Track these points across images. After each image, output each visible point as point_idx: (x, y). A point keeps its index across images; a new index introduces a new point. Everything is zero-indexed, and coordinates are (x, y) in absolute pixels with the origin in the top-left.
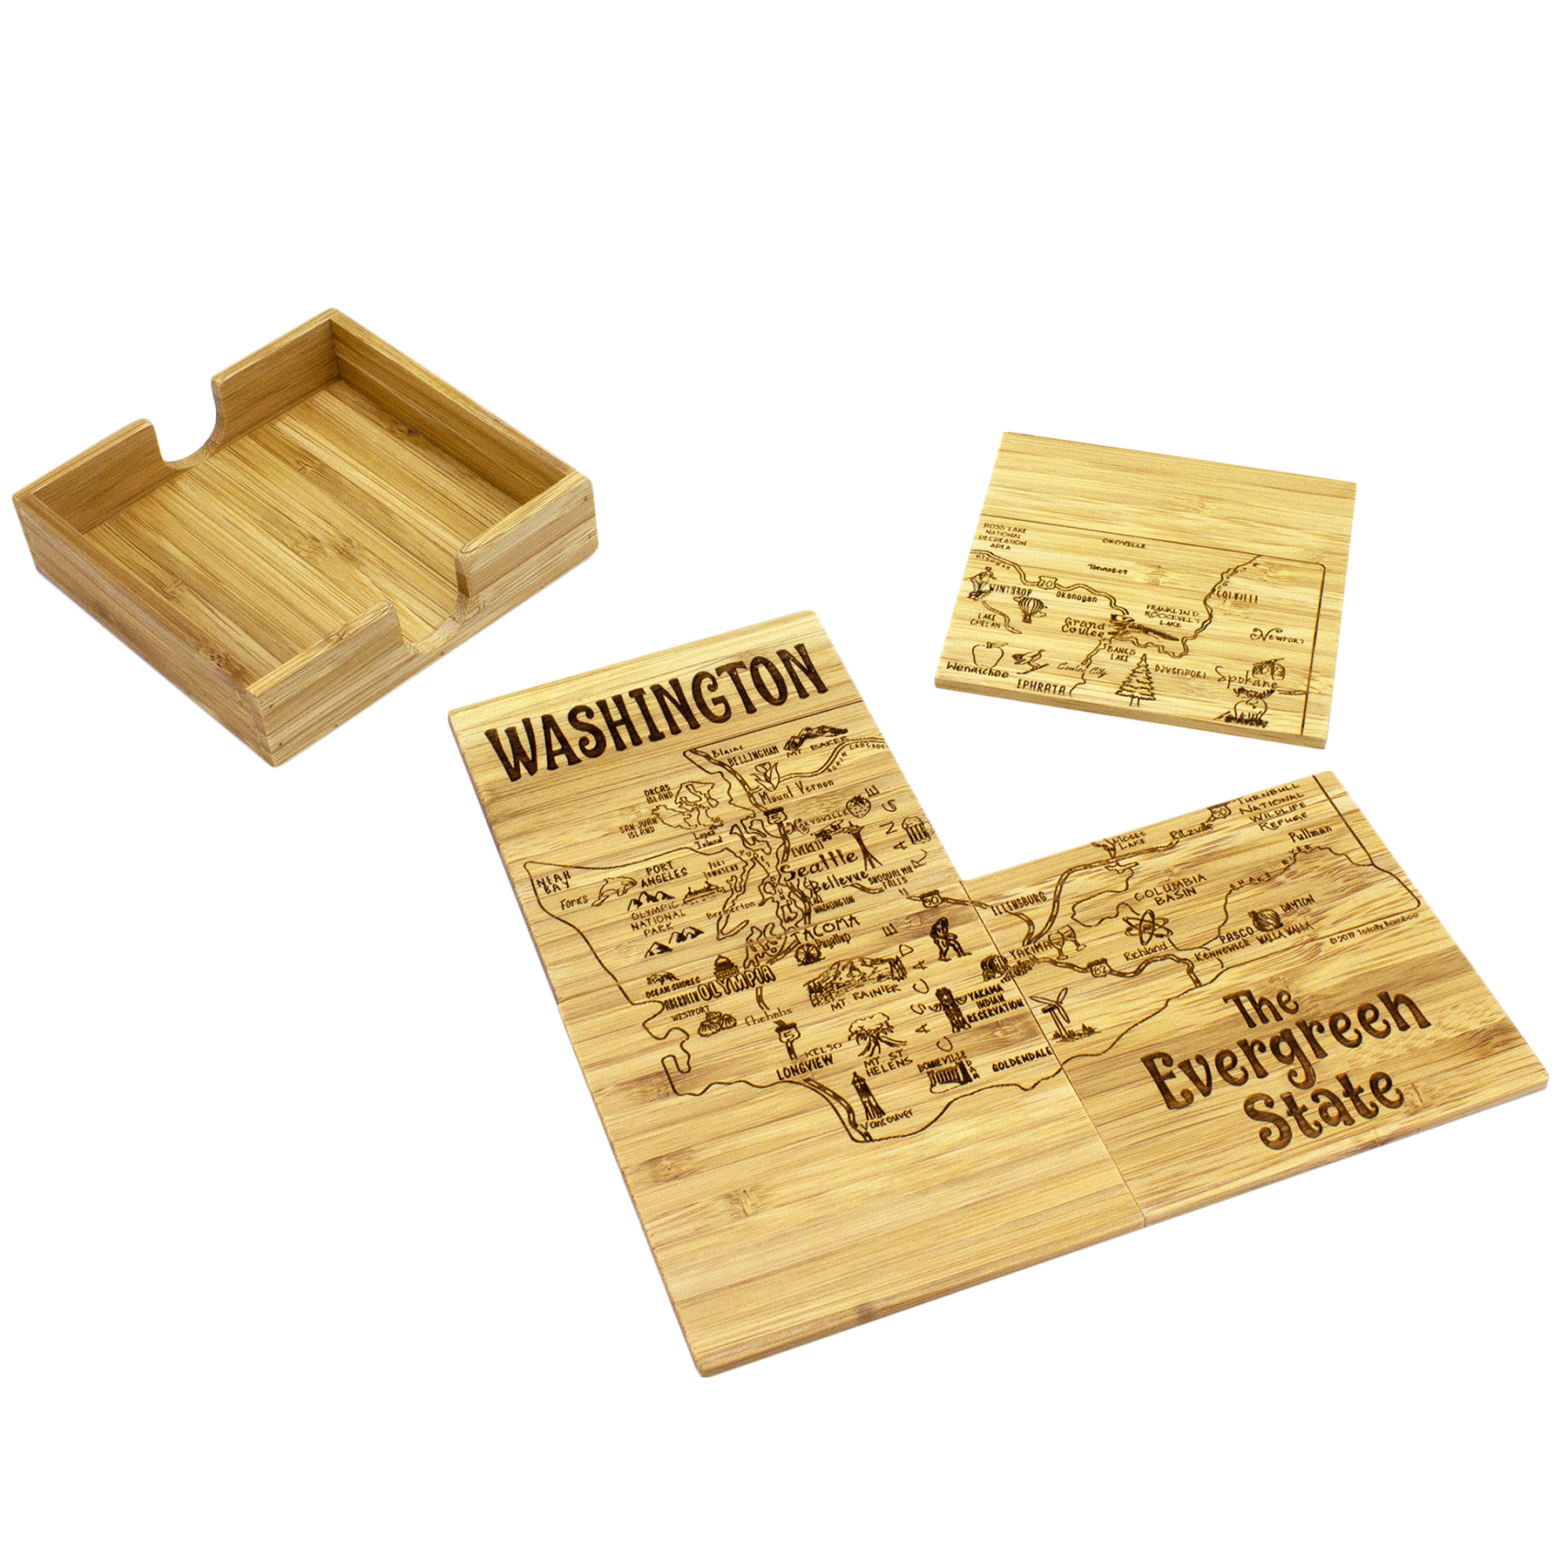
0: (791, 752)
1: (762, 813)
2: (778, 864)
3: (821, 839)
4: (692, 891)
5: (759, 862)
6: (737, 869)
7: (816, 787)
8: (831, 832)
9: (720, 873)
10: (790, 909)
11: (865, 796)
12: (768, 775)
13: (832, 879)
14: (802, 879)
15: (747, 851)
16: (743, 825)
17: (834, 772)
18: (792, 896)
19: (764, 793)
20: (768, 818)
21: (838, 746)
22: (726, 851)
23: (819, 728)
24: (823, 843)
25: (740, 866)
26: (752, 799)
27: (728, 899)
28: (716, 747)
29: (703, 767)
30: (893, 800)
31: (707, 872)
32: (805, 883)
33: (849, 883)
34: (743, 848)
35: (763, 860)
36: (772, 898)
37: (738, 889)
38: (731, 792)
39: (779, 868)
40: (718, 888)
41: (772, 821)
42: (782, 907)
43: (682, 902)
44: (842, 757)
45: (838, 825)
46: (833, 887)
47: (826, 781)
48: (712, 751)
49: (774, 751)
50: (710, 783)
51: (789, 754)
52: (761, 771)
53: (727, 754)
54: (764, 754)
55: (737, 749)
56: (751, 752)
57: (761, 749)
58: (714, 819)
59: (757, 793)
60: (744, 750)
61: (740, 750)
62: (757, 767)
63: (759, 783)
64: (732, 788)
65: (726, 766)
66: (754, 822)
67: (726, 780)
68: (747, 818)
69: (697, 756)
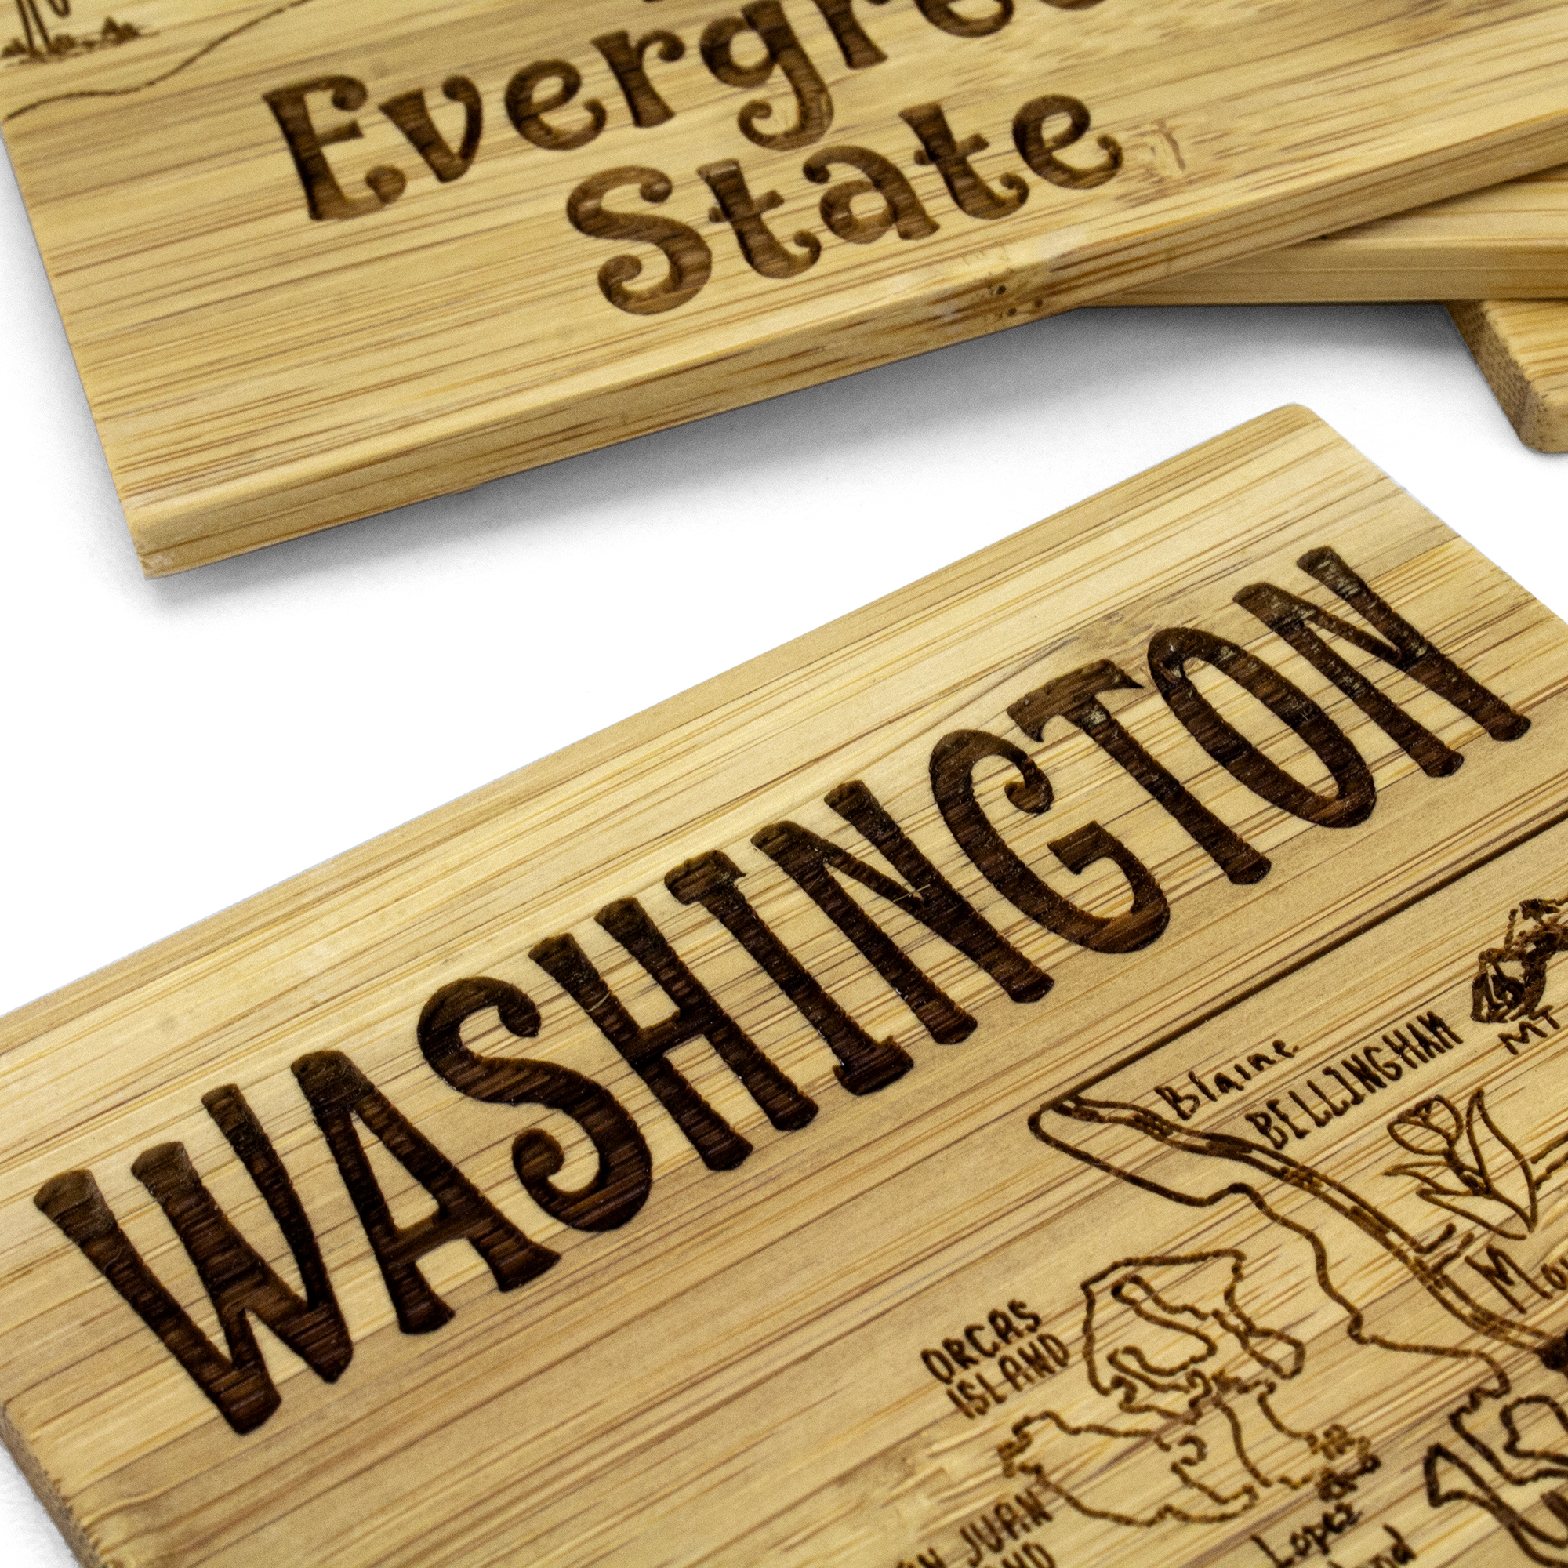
0: (1512, 1027)
1: (1535, 1361)
12: (1469, 1160)
16: (1471, 1440)
19: (1493, 1253)
26: (1448, 1294)
28: (1166, 1066)
29: (1146, 1175)
38: (1335, 1278)
48: (1158, 1091)
49: (1435, 1040)
50: (1218, 1254)
51: (1510, 1037)
52: (1425, 1147)
53: (1234, 1094)
54: (1400, 1061)
55: (1272, 1062)
56: (1335, 1064)
57: (1375, 1041)
58: (1321, 1439)
59: (1461, 1260)
60: (1300, 1057)
61: (1285, 1065)
62: (1402, 1130)
63: (1445, 1213)
64: (1331, 1260)
65: (1256, 1155)
66: (1518, 1413)
67: (1286, 1223)
68: (1475, 1397)
69: (1097, 1127)
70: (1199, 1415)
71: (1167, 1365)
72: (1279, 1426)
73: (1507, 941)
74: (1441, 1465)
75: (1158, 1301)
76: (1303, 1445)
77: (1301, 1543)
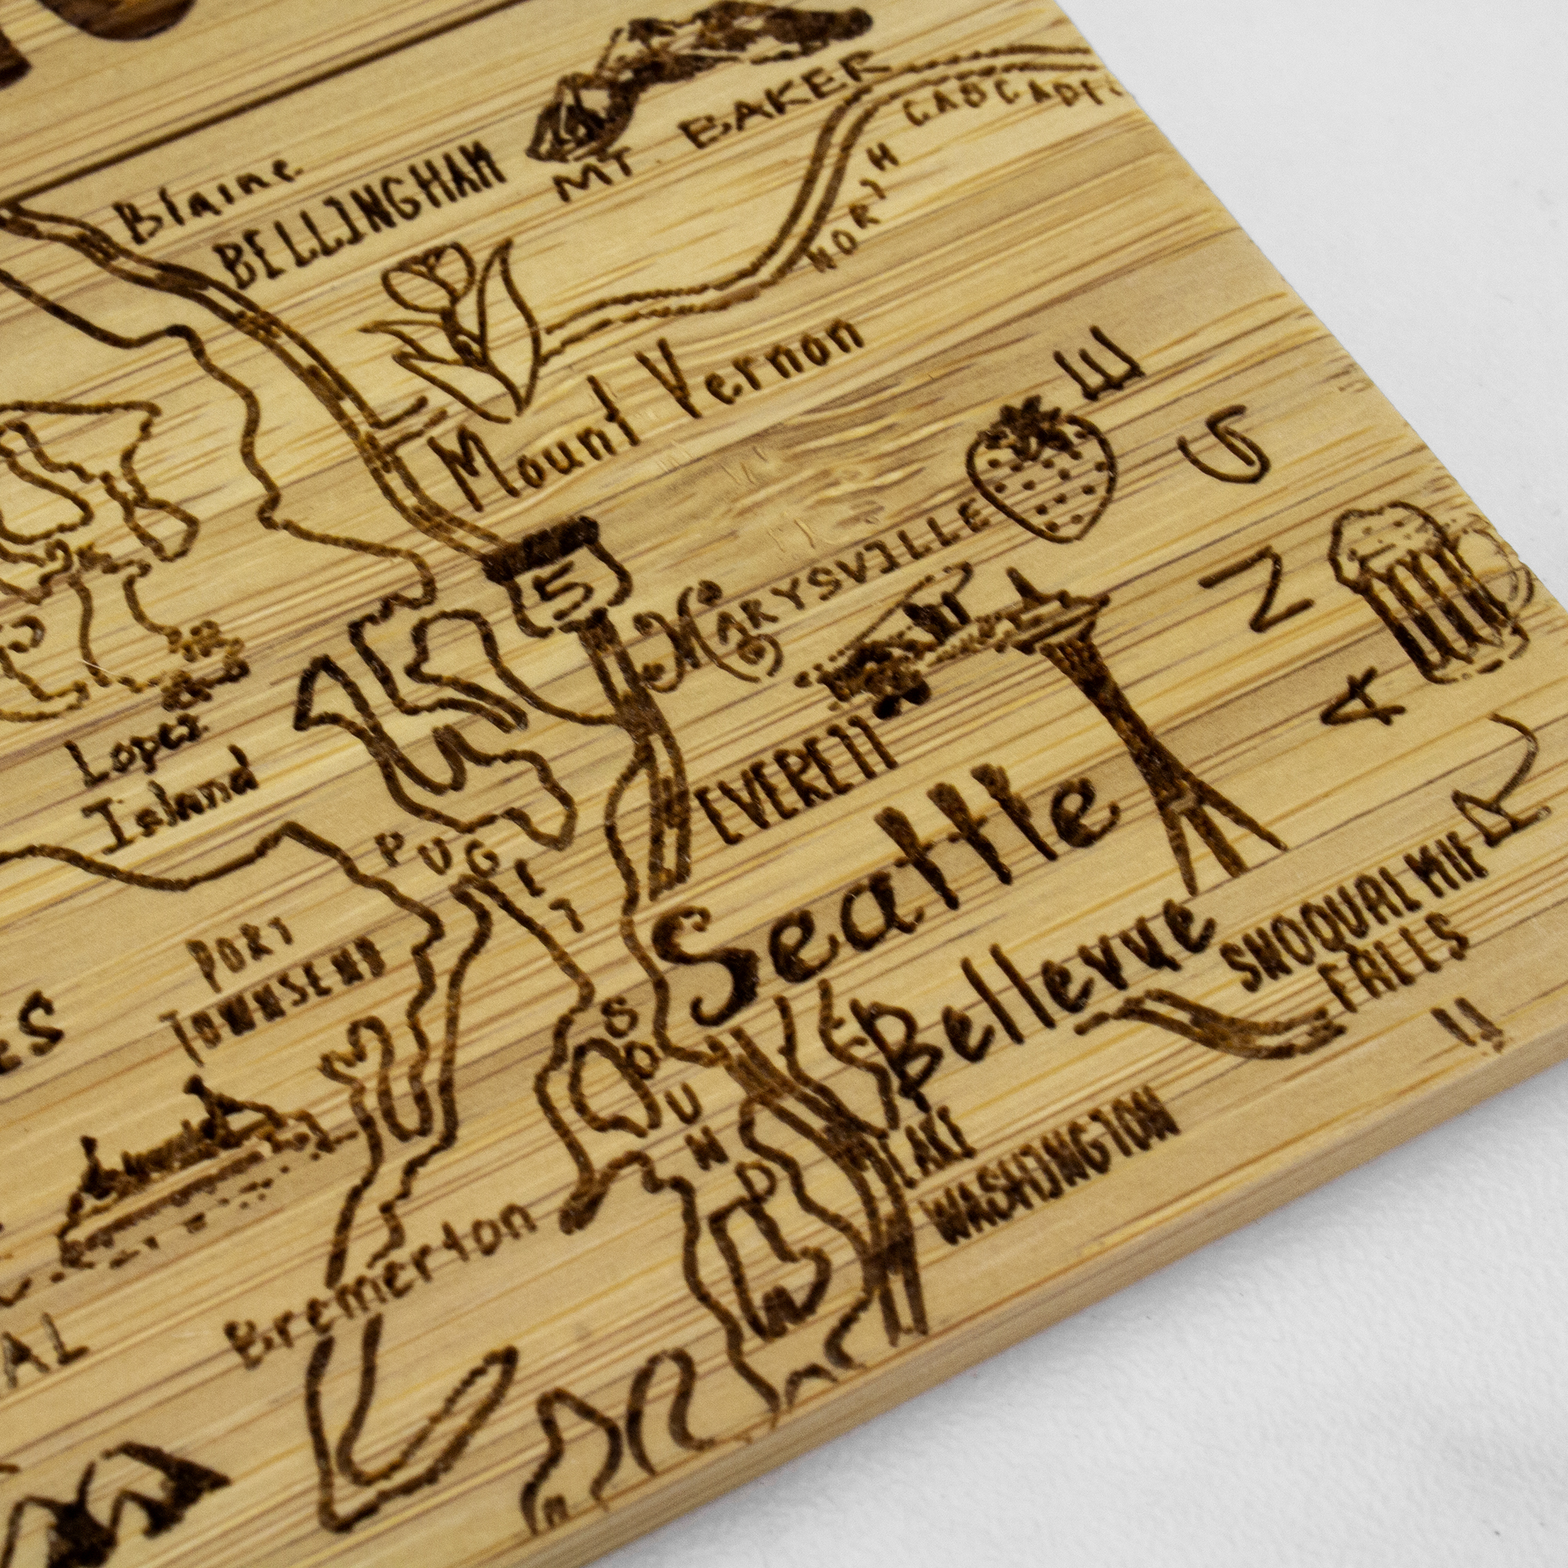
0: (572, 169)
2: (631, 902)
3: (862, 703)
4: (110, 1160)
5: (507, 906)
6: (379, 968)
7: (765, 372)
8: (916, 650)
9: (272, 1011)
10: (771, 1231)
11: (1064, 397)
12: (470, 323)
13: (996, 980)
14: (804, 998)
15: (421, 832)
16: (368, 656)
17: (848, 267)
18: (770, 1130)
19: (464, 436)
20: (516, 594)
21: (840, 112)
22: (288, 844)
23: (703, 16)
24: (888, 731)
25: (396, 946)
26: (394, 480)
27: (355, 1195)
29: (72, 306)
30: (1237, 411)
31: (185, 1014)
32: (828, 1024)
33: (1105, 997)
34: (393, 818)
35: (536, 892)
36: (637, 1158)
37: (410, 1119)
39: (644, 935)
40: (274, 1119)
41: (542, 615)
42: (718, 1220)
43: (51, 1250)
44: (873, 173)
45: (949, 600)
46: (1017, 1037)
47: (816, 324)
48: (118, 208)
49: (474, 176)
50: (129, 406)
51: (568, 181)
52: (419, 303)
53: (208, 218)
54: (422, 198)
55: (263, 184)
56: (342, 195)
57: (400, 171)
58: (186, 635)
59: (423, 440)
60: (301, 182)
61: (281, 189)
62: (396, 279)
63: (420, 383)
64: (264, 425)
65: (213, 294)
66: (434, 630)
67: (224, 378)
68: (387, 608)
69: (30, 243)
70: (48, 594)
71: (26, 532)
72: (140, 617)
73: (601, 65)
74: (323, 680)
75: (40, 455)
76: (162, 640)
77: (124, 756)
